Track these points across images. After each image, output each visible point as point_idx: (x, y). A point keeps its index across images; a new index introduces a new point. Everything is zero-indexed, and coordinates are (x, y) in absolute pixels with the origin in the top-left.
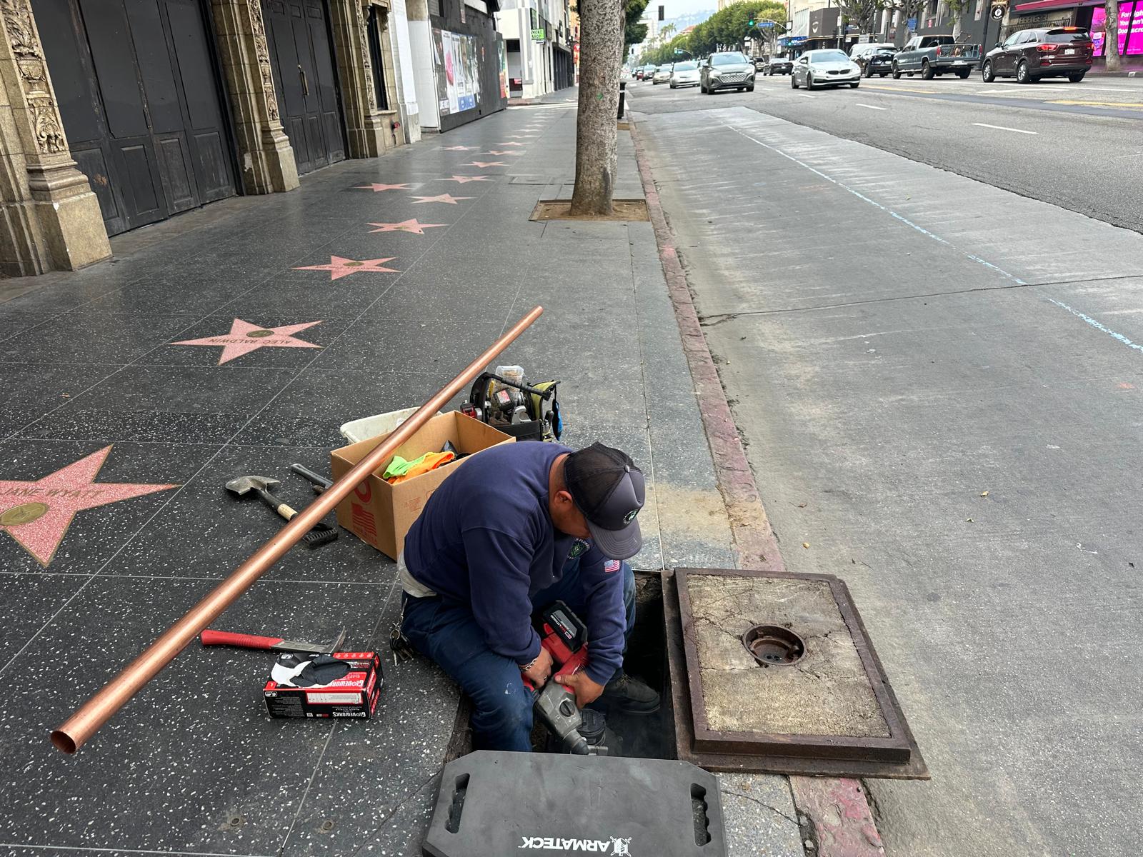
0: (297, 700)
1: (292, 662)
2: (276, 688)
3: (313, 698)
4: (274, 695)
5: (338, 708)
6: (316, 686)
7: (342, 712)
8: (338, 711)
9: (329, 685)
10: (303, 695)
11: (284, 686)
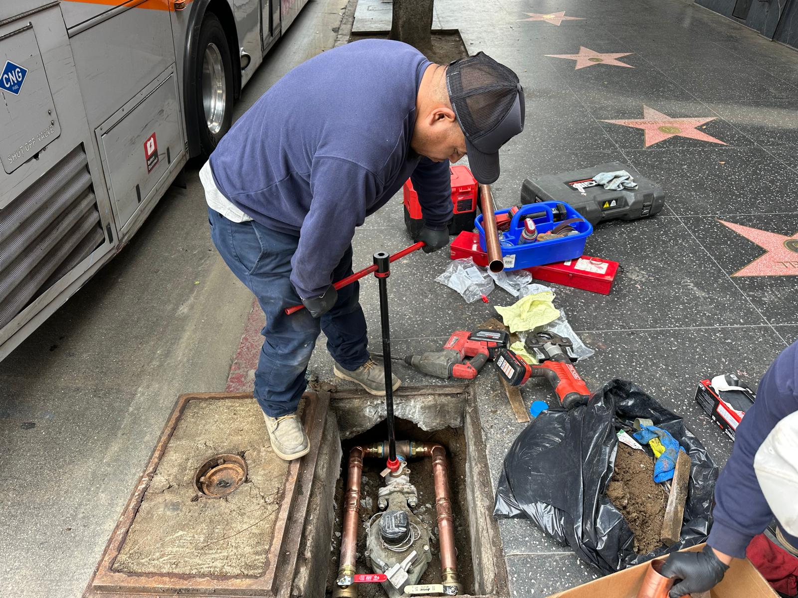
0: (712, 402)
1: (733, 382)
2: (708, 386)
3: (721, 409)
4: (703, 389)
5: (730, 429)
6: (729, 405)
7: (731, 434)
8: (729, 431)
9: (737, 412)
10: (717, 403)
11: (713, 389)
